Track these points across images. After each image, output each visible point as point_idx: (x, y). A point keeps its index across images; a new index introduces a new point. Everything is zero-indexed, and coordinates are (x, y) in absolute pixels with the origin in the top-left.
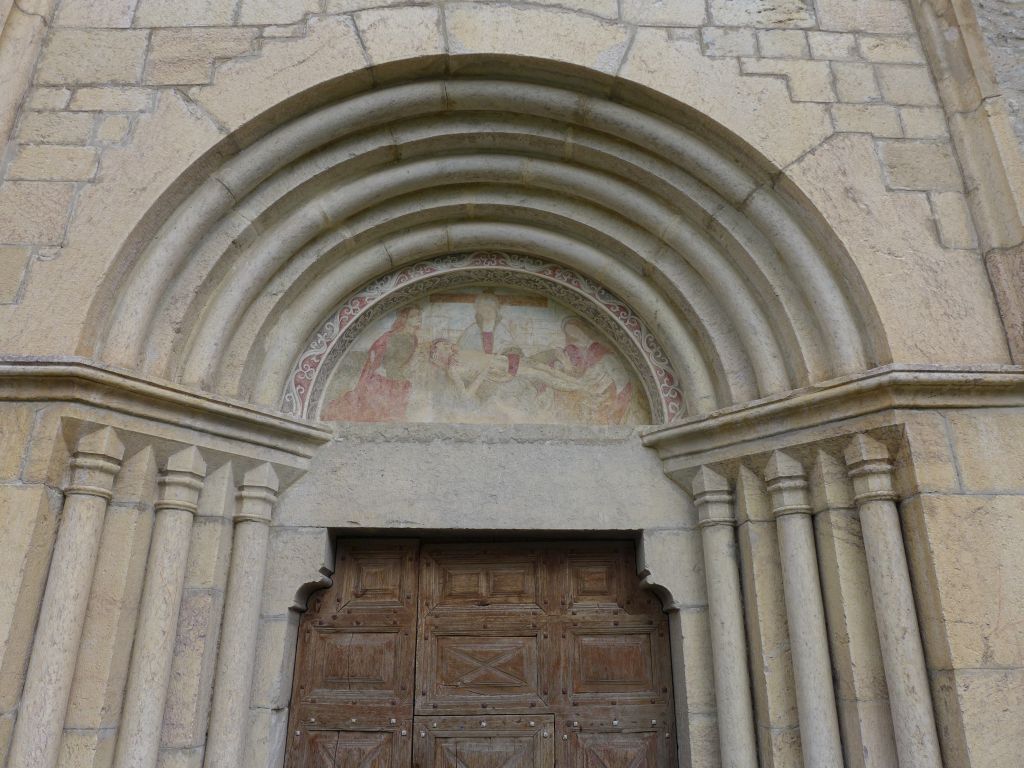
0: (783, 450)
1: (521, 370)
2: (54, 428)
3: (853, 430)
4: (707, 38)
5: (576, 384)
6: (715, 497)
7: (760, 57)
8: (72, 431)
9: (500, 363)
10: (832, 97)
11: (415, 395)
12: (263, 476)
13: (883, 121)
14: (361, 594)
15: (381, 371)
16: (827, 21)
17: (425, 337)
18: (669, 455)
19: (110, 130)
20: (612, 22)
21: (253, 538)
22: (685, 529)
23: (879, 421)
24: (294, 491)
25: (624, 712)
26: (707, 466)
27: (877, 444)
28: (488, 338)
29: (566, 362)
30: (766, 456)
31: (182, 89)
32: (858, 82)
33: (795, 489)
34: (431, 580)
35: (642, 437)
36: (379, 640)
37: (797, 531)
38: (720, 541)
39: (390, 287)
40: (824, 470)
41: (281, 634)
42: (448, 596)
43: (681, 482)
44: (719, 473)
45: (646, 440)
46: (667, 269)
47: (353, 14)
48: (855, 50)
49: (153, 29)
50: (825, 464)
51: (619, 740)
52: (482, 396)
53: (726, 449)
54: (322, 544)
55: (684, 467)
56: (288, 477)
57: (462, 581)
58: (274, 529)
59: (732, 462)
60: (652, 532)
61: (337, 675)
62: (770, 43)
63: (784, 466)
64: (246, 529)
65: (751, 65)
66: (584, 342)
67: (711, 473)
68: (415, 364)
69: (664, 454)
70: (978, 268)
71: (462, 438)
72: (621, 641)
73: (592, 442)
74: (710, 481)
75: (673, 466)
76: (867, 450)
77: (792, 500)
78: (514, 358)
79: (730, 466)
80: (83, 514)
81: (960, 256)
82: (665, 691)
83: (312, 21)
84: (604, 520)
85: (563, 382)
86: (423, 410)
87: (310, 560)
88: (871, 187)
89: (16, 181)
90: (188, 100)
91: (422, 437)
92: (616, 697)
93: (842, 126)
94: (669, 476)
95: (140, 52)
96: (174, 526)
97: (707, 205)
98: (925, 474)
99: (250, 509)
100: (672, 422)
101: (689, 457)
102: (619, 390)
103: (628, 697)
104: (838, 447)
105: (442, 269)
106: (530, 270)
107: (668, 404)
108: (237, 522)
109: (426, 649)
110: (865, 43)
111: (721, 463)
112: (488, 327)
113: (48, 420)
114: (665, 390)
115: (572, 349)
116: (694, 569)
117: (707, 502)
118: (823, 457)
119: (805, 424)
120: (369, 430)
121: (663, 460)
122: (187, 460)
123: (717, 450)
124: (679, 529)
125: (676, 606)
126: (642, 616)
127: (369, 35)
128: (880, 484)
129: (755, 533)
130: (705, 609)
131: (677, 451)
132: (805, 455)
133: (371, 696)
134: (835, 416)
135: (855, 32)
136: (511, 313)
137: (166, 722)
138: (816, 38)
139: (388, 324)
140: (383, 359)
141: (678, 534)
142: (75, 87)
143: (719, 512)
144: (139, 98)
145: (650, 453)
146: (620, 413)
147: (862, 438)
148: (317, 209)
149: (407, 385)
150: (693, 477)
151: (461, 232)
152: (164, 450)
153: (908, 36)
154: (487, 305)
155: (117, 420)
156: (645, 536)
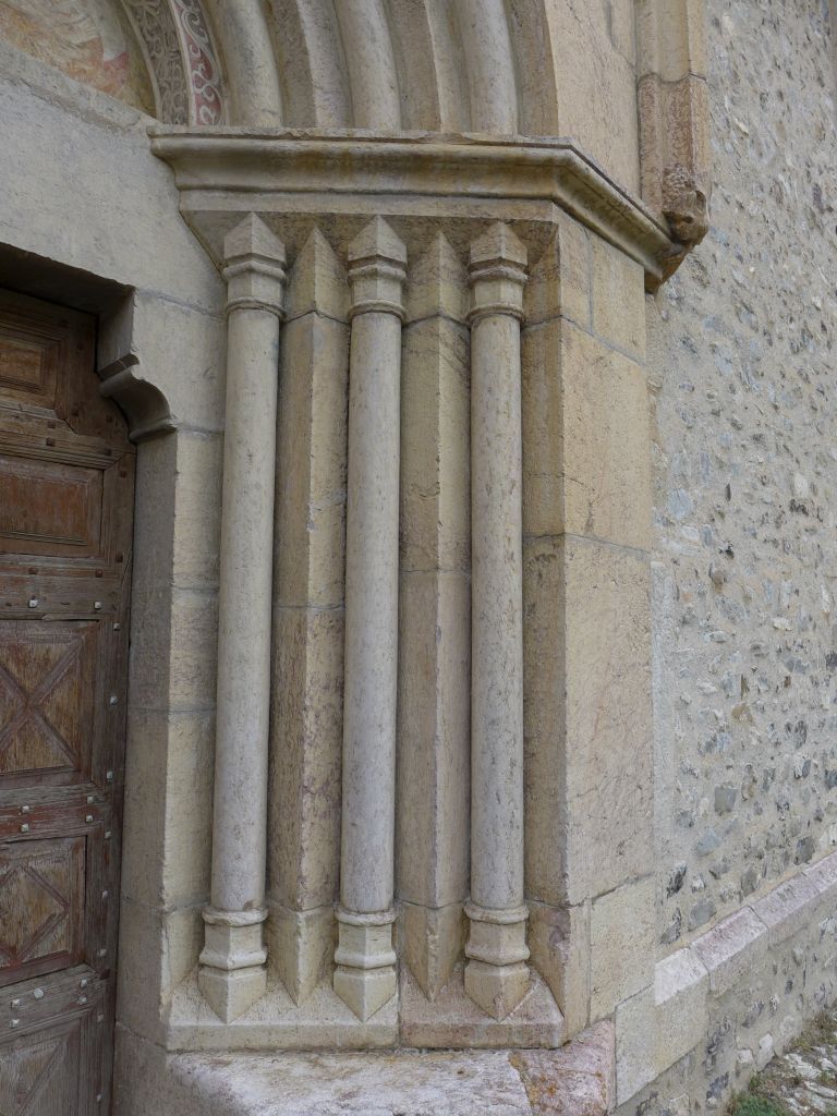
0: (389, 219)
3: (495, 215)
6: (264, 267)
18: (194, 182)
22: (199, 310)
23: (531, 212)
25: (49, 588)
26: (261, 215)
27: (517, 243)
30: (361, 221)
33: (394, 279)
35: (152, 136)
37: (383, 337)
38: (259, 334)
40: (442, 262)
43: (204, 232)
44: (277, 233)
45: (159, 143)
50: (442, 253)
51: (36, 630)
53: (297, 196)
55: (220, 208)
59: (305, 219)
60: (149, 296)
63: (386, 241)
67: (264, 228)
69: (184, 179)
72: (56, 473)
73: (63, 104)
74: (261, 241)
75: (196, 201)
76: (507, 246)
77: (387, 294)
79: (299, 224)
81: (622, 64)
82: (120, 559)
84: (70, 248)
92: (39, 562)
94: (187, 218)
98: (568, 296)
100: (201, 127)
101: (231, 194)
102: (108, 56)
103: (60, 564)
104: (465, 232)
107: (199, 106)
111: (285, 216)
114: (198, 82)
116: (204, 375)
117: (251, 271)
118: (442, 244)
119: (430, 188)
121: (182, 189)
123: (282, 195)
124: (191, 306)
125: (172, 423)
126: (96, 440)
128: (509, 294)
129: (321, 332)
130: (220, 438)
131: (212, 179)
132: (416, 233)
134: (474, 188)
141: (188, 314)
143: (265, 291)
145: (161, 170)
147: (503, 229)
150: (229, 229)
156: (137, 300)
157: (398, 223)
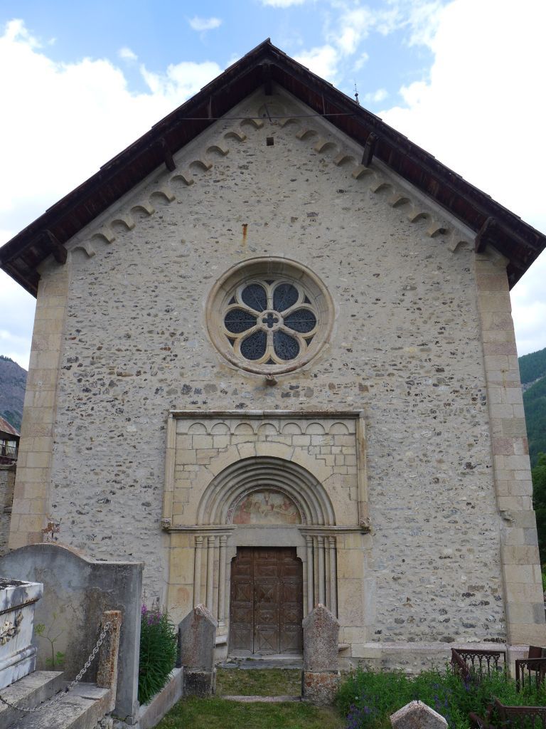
1: (274, 509)
2: (193, 538)
4: (310, 449)
5: (286, 513)
6: (310, 542)
7: (320, 454)
8: (196, 537)
9: (269, 508)
10: (334, 464)
11: (252, 516)
12: (225, 538)
13: (343, 470)
14: (243, 557)
15: (245, 510)
16: (337, 444)
17: (253, 502)
19: (193, 476)
20: (290, 446)
21: (224, 550)
24: (229, 539)
25: (293, 580)
26: (308, 535)
27: (333, 539)
28: (267, 502)
29: (283, 507)
30: (318, 536)
31: (205, 465)
32: (340, 460)
33: (322, 543)
34: (256, 555)
35: (298, 528)
36: (246, 566)
37: (321, 551)
38: (310, 550)
39: (246, 493)
40: (326, 541)
41: (229, 566)
42: (259, 558)
43: (305, 537)
44: (311, 538)
46: (302, 493)
47: (236, 445)
48: (341, 451)
49: (197, 450)
51: (292, 585)
52: (266, 515)
53: (312, 533)
54: (236, 549)
55: (305, 535)
56: (228, 537)
57: (262, 555)
58: (227, 547)
59: (313, 536)
60: (299, 547)
61: (239, 572)
62: (324, 450)
63: (320, 539)
64: (222, 548)
65: (319, 457)
66: (288, 502)
68: (251, 508)
69: (302, 532)
70: (356, 505)
71: (261, 527)
72: (293, 567)
73: (287, 528)
74: (309, 538)
76: (331, 539)
77: (321, 545)
78: (273, 506)
80: (199, 551)
81: (353, 502)
82: (300, 576)
83: (229, 447)
84: (289, 544)
85: (283, 512)
86: (254, 520)
87: (233, 553)
88: (338, 486)
89: (177, 488)
90: (207, 468)
91: (253, 527)
92: (292, 577)
93: (335, 471)
94: (302, 536)
95: (195, 456)
96: (211, 551)
97: (309, 484)
98: (338, 546)
99: (223, 545)
100: (303, 526)
104: (328, 537)
105: (257, 489)
106: (275, 488)
107: (303, 521)
108: (220, 547)
109: (256, 568)
110: (344, 448)
112: (267, 499)
113: (192, 537)
114: (303, 518)
115: (285, 504)
116: (305, 555)
117: (308, 543)
118: (325, 539)
119: (324, 533)
120: (243, 526)
122: (212, 539)
125: (302, 562)
126: (297, 562)
127: (240, 451)
128: (332, 546)
129: (315, 549)
130: (307, 562)
133: (246, 576)
134: (328, 533)
135: (342, 446)
136: (272, 495)
137: (214, 584)
138: (333, 448)
139: (245, 499)
140: (245, 507)
141: (303, 548)
142: (184, 465)
143: (310, 545)
144: (196, 468)
145: (299, 532)
146: (295, 519)
147: (331, 537)
148: (231, 484)
149: (250, 513)
151: (260, 482)
152: (208, 537)
153: (353, 447)
154: (267, 494)
155: (202, 535)
156: (297, 548)
157: (322, 537)
